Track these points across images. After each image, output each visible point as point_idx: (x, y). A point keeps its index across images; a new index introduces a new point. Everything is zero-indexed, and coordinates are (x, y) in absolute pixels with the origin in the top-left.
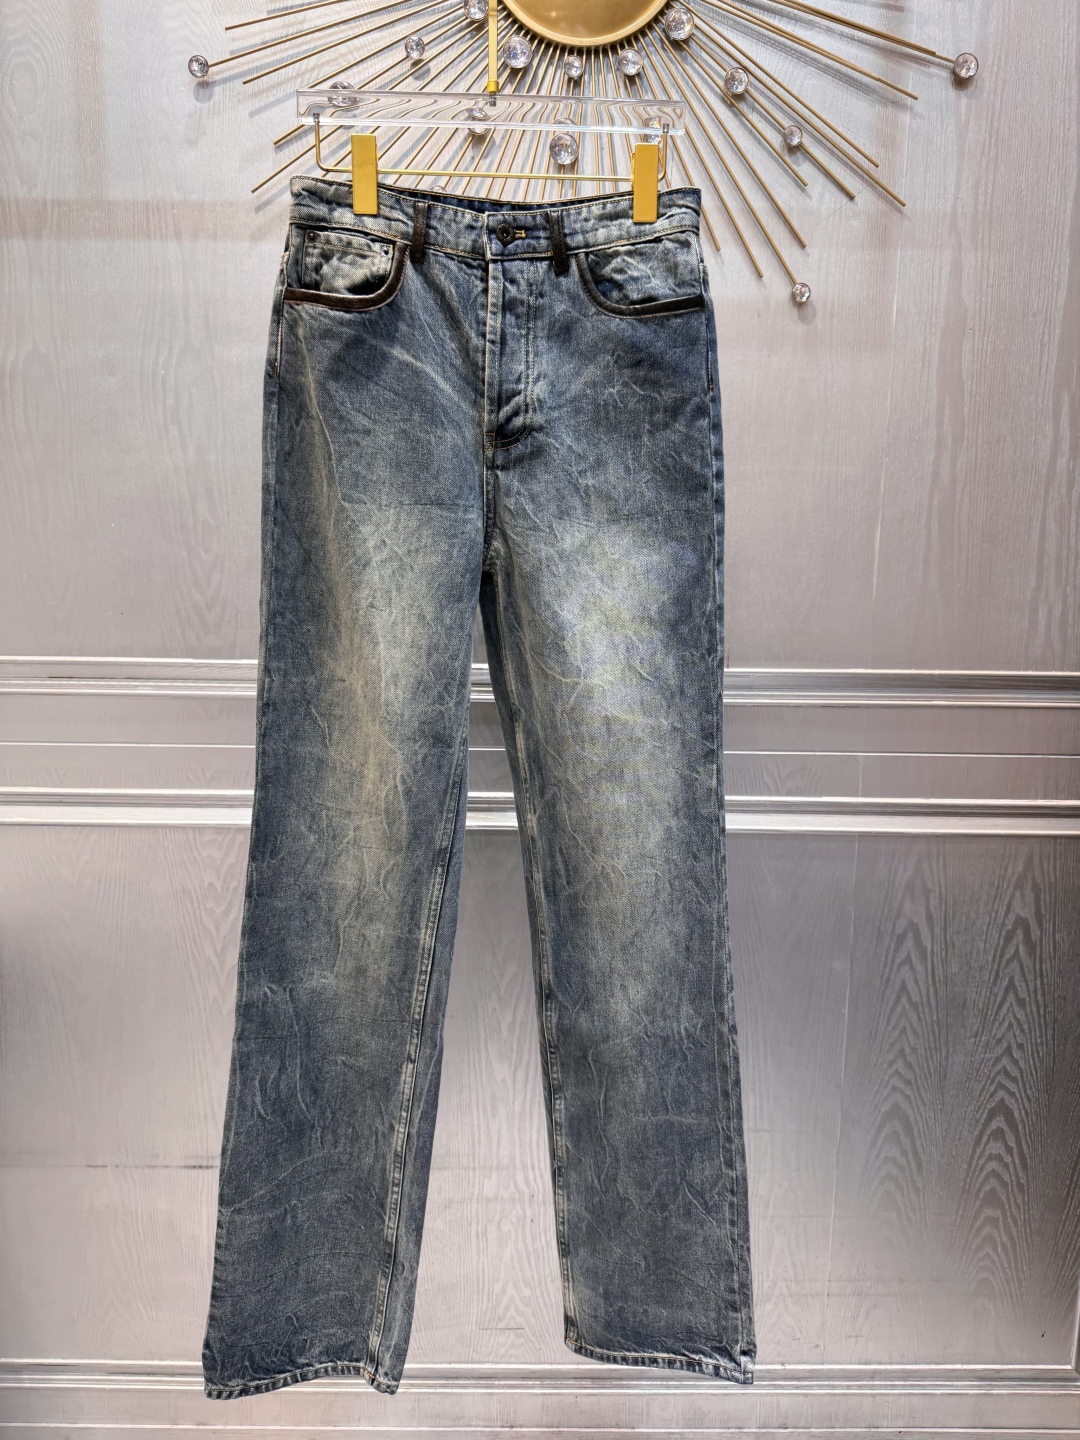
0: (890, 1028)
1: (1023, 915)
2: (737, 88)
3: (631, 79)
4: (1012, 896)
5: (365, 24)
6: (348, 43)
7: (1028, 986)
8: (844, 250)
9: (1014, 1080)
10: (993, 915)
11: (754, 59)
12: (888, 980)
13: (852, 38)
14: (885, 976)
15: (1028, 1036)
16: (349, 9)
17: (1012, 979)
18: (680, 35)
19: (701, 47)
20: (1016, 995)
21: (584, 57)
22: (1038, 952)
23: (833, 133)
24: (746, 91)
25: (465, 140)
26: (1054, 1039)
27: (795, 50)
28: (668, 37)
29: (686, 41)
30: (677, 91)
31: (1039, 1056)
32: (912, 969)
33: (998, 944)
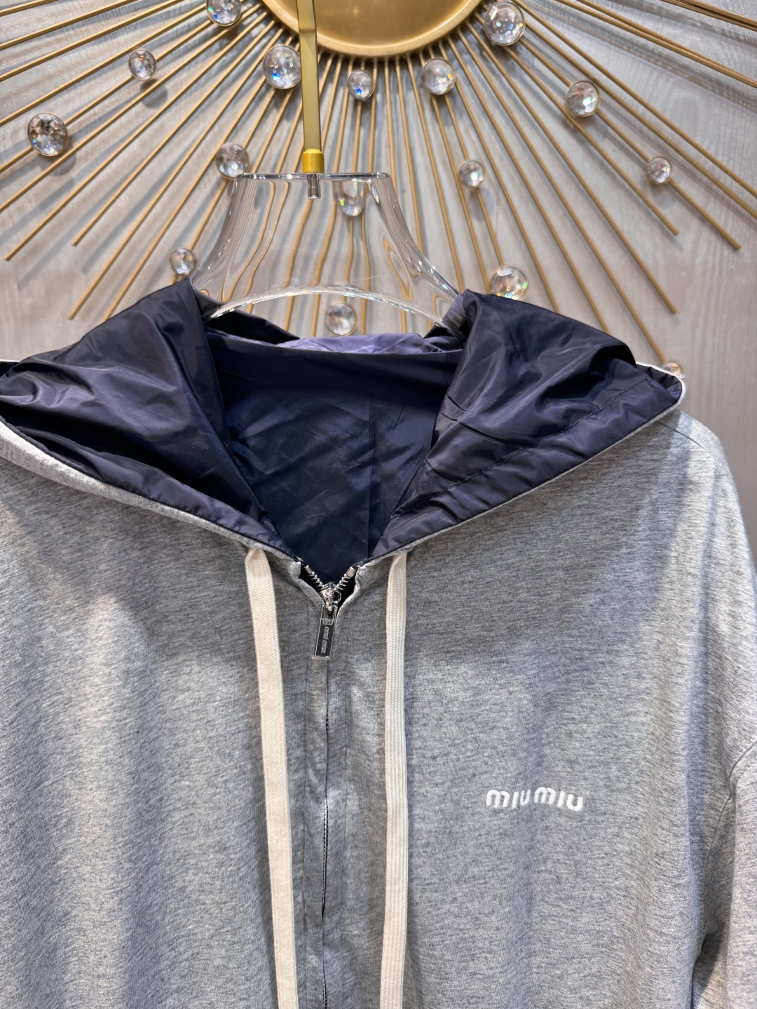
2: (584, 108)
3: (440, 99)
5: (76, 34)
6: (56, 61)
8: (725, 316)
11: (606, 67)
13: (737, 38)
16: (53, 15)
18: (508, 39)
19: (534, 54)
21: (375, 71)
23: (710, 164)
24: (597, 112)
25: (218, 184)
27: (660, 55)
28: (488, 41)
29: (513, 47)
30: (502, 113)
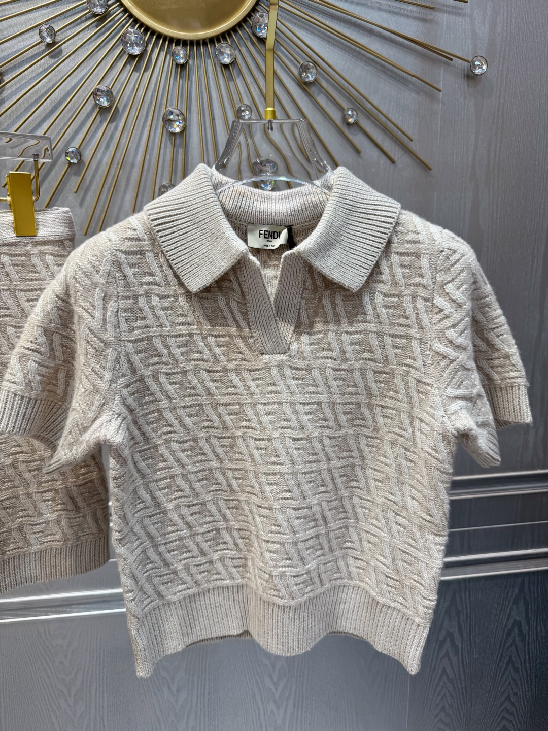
0: (436, 696)
1: (518, 619)
2: (308, 77)
3: (226, 67)
4: (512, 609)
7: (520, 659)
9: (512, 714)
10: (500, 622)
12: (435, 668)
14: (433, 666)
15: (520, 688)
17: (511, 657)
20: (513, 665)
21: (188, 48)
22: (527, 640)
24: (316, 80)
26: (535, 688)
31: (526, 698)
32: (449, 659)
33: (503, 638)
